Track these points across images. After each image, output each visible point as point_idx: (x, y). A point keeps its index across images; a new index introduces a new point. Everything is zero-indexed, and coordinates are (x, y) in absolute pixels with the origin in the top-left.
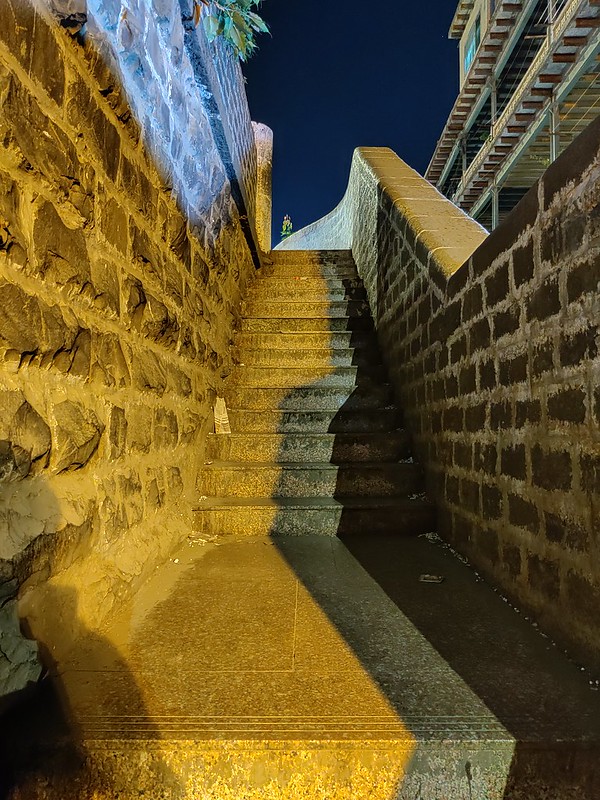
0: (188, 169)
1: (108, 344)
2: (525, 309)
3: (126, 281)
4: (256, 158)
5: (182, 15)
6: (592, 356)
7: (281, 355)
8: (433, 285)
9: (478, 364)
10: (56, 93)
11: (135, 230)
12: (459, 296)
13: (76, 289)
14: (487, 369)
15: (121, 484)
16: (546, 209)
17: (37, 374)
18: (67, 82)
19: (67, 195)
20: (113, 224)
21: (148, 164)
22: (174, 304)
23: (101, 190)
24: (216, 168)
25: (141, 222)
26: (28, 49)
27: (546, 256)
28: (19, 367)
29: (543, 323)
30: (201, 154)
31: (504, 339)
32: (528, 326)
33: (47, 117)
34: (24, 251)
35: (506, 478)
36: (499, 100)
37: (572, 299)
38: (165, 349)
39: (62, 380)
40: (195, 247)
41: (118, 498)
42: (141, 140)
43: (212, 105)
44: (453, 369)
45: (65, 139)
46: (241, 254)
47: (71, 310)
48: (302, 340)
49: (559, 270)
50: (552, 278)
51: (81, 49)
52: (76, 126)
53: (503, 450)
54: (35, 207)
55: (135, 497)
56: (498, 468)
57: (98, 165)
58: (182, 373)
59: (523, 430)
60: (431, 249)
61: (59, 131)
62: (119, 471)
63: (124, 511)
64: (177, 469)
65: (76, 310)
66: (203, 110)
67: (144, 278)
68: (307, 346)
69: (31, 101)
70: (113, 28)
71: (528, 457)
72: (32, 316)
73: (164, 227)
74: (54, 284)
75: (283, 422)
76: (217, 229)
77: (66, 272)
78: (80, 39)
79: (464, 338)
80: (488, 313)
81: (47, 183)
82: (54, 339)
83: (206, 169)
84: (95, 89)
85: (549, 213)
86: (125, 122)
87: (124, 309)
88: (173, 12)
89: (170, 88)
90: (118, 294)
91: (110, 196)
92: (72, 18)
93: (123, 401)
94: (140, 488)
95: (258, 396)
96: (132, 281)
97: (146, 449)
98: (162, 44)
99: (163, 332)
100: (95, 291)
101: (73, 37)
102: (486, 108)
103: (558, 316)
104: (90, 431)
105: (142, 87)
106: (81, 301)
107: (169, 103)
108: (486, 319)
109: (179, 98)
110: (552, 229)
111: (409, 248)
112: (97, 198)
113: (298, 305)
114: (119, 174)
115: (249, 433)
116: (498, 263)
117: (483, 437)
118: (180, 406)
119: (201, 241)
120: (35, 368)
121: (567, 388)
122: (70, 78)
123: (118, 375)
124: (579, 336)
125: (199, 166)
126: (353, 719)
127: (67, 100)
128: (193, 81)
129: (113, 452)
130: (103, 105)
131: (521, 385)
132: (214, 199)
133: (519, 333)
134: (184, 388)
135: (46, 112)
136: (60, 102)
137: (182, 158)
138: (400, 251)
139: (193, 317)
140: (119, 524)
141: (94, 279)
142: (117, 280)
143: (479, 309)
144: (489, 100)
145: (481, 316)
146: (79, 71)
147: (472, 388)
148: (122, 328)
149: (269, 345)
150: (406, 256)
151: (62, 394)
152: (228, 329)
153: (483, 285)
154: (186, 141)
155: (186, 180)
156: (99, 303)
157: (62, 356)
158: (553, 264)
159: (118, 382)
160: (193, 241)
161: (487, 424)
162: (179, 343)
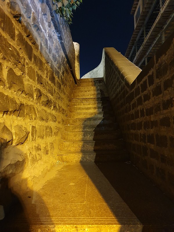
0: (54, 57)
1: (30, 108)
2: (152, 93)
3: (36, 90)
4: (75, 52)
5: (50, 13)
6: (172, 107)
7: (83, 109)
8: (126, 87)
9: (139, 110)
10: (13, 37)
11: (38, 75)
12: (133, 90)
13: (20, 92)
14: (142, 111)
15: (35, 149)
16: (157, 63)
17: (8, 117)
18: (16, 34)
19: (17, 66)
20: (31, 73)
21: (41, 56)
22: (50, 95)
23: (27, 64)
24: (62, 56)
25: (40, 72)
26: (4, 25)
27: (157, 77)
28: (3, 116)
29: (157, 97)
30: (58, 52)
31: (147, 102)
32: (153, 98)
33: (10, 44)
34: (4, 83)
35: (149, 144)
36: (146, 31)
37: (165, 90)
38: (48, 108)
39: (16, 119)
40: (57, 79)
41: (34, 153)
42: (39, 50)
43: (60, 38)
44: (133, 112)
45: (16, 50)
46: (71, 80)
47: (18, 99)
48: (89, 104)
49: (161, 81)
50: (159, 84)
51: (20, 24)
52: (19, 46)
53: (148, 135)
54: (7, 70)
55: (39, 152)
56: (146, 141)
57: (26, 57)
58: (53, 115)
59: (153, 129)
60: (125, 76)
61: (14, 48)
62: (34, 145)
63: (36, 156)
64: (52, 143)
65: (20, 98)
66: (58, 40)
67: (41, 89)
68: (91, 106)
69: (5, 39)
70: (30, 18)
71: (155, 138)
72: (6, 101)
73: (47, 74)
74: (13, 91)
75: (84, 128)
76: (63, 73)
77: (17, 88)
78: (20, 21)
79: (135, 102)
80: (142, 95)
81: (11, 63)
82: (13, 107)
83: (59, 56)
84: (25, 35)
85: (157, 64)
86: (34, 44)
87: (35, 97)
88: (48, 12)
89: (48, 34)
90: (33, 93)
91: (30, 65)
92: (17, 15)
93: (35, 124)
94: (41, 149)
95: (77, 121)
96: (37, 90)
97: (43, 138)
98: (45, 22)
99: (47, 104)
100: (26, 93)
101: (17, 21)
102: (143, 34)
103: (161, 95)
104: (24, 134)
105: (39, 34)
106: (22, 96)
107: (47, 38)
108: (141, 96)
109: (50, 37)
110: (159, 69)
111: (119, 76)
112: (26, 66)
113: (88, 94)
114: (33, 59)
115: (74, 132)
116: (144, 80)
117: (141, 132)
118: (53, 125)
119: (59, 77)
120: (8, 116)
121: (165, 116)
122: (17, 32)
123: (34, 117)
124: (168, 100)
125: (57, 56)
126: (102, 218)
127: (16, 39)
128: (55, 32)
129: (32, 139)
130: (27, 40)
131: (152, 116)
132: (62, 65)
133: (151, 100)
134: (54, 120)
135: (10, 43)
136: (14, 40)
137: (52, 54)
138: (117, 77)
139: (57, 99)
140: (34, 160)
141: (26, 89)
142: (33, 89)
143: (139, 94)
144: (143, 32)
145: (140, 96)
146: (20, 30)
147: (138, 117)
148: (35, 103)
149: (80, 106)
150: (118, 79)
151: (16, 123)
152: (67, 102)
153: (140, 86)
154: (53, 48)
155: (54, 60)
156: (27, 96)
157: (16, 112)
158: (159, 79)
159: (34, 119)
160: (56, 77)
161: (143, 128)
162: (52, 107)
